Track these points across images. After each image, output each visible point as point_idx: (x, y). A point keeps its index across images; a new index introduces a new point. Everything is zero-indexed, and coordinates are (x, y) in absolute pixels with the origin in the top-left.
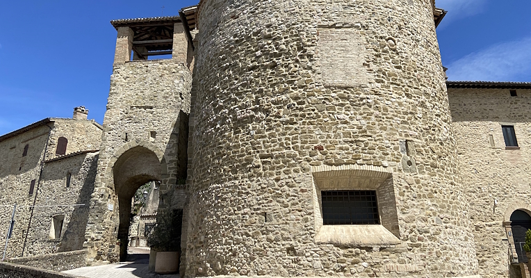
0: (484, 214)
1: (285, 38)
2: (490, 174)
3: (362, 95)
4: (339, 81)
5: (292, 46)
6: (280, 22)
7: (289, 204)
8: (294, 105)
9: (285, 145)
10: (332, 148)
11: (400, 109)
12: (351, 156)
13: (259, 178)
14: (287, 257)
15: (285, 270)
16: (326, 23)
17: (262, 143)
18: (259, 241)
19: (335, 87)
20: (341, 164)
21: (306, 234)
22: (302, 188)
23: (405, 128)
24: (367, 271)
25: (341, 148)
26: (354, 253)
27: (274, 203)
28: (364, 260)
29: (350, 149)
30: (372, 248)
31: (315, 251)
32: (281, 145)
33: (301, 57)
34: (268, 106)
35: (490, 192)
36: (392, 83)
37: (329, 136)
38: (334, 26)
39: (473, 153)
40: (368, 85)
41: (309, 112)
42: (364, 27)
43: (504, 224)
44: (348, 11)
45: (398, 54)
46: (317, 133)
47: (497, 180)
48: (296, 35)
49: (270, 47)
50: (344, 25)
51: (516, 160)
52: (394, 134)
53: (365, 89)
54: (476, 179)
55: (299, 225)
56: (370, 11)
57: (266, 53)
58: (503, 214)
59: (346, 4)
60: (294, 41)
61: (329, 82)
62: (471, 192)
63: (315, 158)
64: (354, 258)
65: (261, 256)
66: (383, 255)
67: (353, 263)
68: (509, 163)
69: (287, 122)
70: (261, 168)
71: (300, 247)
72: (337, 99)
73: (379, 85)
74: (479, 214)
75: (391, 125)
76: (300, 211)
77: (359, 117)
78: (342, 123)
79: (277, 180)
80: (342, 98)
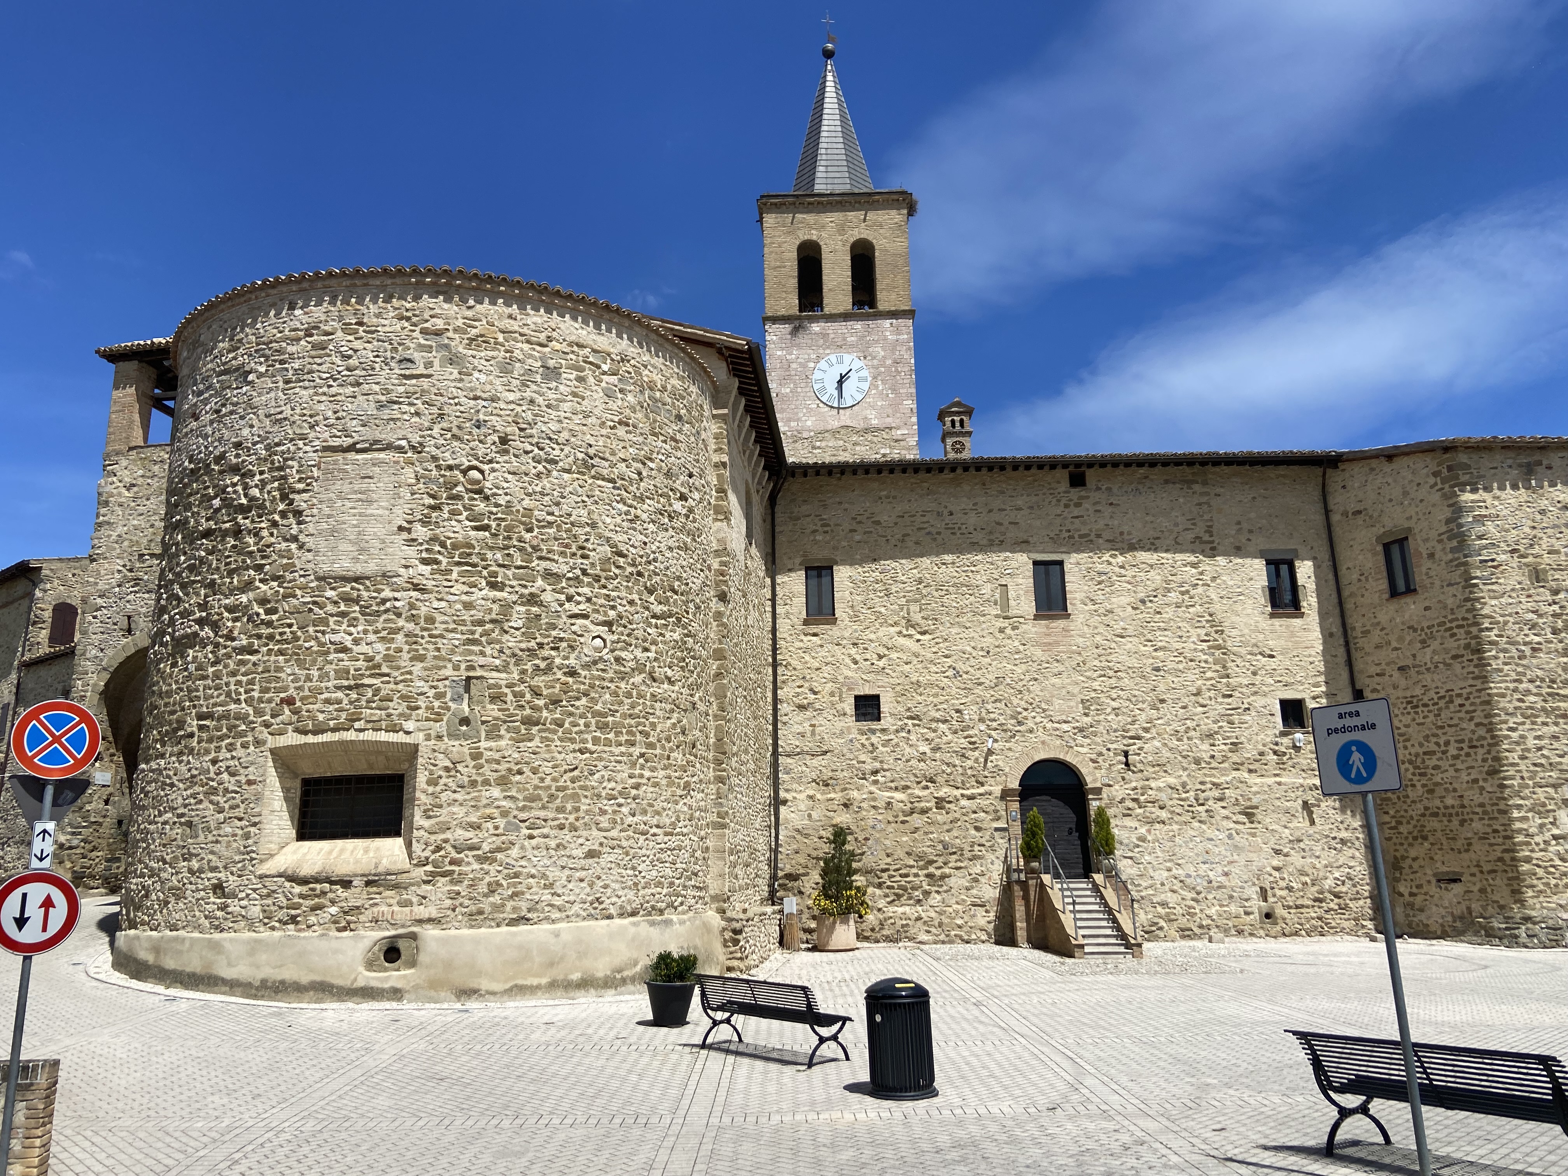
0: (960, 770)
1: (262, 473)
2: (989, 678)
3: (387, 593)
4: (344, 565)
5: (269, 492)
6: (257, 439)
7: (227, 806)
8: (258, 614)
9: (233, 695)
10: (311, 700)
11: (466, 616)
12: (344, 715)
13: (190, 758)
14: (212, 900)
15: (206, 923)
16: (336, 442)
17: (201, 689)
18: (177, 873)
19: (334, 578)
20: (323, 732)
21: (244, 860)
22: (251, 777)
23: (471, 652)
24: (335, 922)
25: (327, 701)
26: (318, 892)
27: (206, 804)
28: (333, 902)
29: (345, 701)
30: (351, 882)
31: (254, 890)
32: (228, 695)
33: (283, 514)
34: (218, 614)
35: (982, 720)
36: (458, 564)
37: (309, 678)
38: (352, 448)
39: (954, 631)
40: (402, 571)
41: (280, 630)
42: (413, 447)
43: (1005, 794)
44: (386, 414)
45: (487, 498)
46: (289, 671)
47: (1002, 691)
48: (281, 469)
49: (235, 492)
50: (374, 446)
51: (1057, 643)
52: (440, 668)
53: (395, 579)
54: (954, 691)
55: (235, 845)
56: (435, 410)
57: (227, 503)
58: (1007, 770)
59: (383, 398)
60: (274, 479)
61: (325, 568)
62: (938, 721)
63: (279, 719)
64: (317, 900)
65: (178, 898)
66: (369, 893)
67: (314, 909)
68: (1038, 653)
69: (242, 650)
70: (196, 739)
71: (232, 882)
72: (336, 603)
73: (426, 569)
74: (949, 771)
75: (438, 650)
76: (240, 819)
77: (372, 637)
78: (337, 651)
79: (214, 762)
80: (347, 599)
